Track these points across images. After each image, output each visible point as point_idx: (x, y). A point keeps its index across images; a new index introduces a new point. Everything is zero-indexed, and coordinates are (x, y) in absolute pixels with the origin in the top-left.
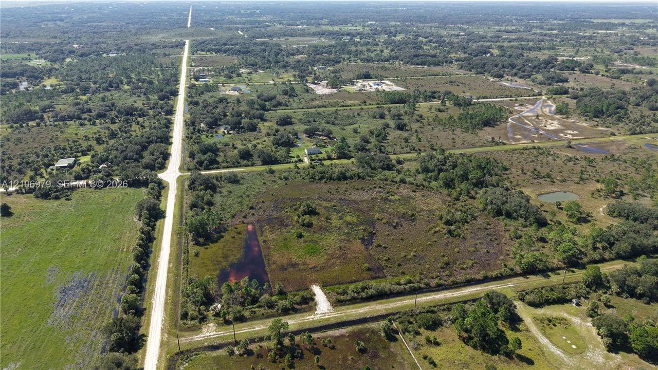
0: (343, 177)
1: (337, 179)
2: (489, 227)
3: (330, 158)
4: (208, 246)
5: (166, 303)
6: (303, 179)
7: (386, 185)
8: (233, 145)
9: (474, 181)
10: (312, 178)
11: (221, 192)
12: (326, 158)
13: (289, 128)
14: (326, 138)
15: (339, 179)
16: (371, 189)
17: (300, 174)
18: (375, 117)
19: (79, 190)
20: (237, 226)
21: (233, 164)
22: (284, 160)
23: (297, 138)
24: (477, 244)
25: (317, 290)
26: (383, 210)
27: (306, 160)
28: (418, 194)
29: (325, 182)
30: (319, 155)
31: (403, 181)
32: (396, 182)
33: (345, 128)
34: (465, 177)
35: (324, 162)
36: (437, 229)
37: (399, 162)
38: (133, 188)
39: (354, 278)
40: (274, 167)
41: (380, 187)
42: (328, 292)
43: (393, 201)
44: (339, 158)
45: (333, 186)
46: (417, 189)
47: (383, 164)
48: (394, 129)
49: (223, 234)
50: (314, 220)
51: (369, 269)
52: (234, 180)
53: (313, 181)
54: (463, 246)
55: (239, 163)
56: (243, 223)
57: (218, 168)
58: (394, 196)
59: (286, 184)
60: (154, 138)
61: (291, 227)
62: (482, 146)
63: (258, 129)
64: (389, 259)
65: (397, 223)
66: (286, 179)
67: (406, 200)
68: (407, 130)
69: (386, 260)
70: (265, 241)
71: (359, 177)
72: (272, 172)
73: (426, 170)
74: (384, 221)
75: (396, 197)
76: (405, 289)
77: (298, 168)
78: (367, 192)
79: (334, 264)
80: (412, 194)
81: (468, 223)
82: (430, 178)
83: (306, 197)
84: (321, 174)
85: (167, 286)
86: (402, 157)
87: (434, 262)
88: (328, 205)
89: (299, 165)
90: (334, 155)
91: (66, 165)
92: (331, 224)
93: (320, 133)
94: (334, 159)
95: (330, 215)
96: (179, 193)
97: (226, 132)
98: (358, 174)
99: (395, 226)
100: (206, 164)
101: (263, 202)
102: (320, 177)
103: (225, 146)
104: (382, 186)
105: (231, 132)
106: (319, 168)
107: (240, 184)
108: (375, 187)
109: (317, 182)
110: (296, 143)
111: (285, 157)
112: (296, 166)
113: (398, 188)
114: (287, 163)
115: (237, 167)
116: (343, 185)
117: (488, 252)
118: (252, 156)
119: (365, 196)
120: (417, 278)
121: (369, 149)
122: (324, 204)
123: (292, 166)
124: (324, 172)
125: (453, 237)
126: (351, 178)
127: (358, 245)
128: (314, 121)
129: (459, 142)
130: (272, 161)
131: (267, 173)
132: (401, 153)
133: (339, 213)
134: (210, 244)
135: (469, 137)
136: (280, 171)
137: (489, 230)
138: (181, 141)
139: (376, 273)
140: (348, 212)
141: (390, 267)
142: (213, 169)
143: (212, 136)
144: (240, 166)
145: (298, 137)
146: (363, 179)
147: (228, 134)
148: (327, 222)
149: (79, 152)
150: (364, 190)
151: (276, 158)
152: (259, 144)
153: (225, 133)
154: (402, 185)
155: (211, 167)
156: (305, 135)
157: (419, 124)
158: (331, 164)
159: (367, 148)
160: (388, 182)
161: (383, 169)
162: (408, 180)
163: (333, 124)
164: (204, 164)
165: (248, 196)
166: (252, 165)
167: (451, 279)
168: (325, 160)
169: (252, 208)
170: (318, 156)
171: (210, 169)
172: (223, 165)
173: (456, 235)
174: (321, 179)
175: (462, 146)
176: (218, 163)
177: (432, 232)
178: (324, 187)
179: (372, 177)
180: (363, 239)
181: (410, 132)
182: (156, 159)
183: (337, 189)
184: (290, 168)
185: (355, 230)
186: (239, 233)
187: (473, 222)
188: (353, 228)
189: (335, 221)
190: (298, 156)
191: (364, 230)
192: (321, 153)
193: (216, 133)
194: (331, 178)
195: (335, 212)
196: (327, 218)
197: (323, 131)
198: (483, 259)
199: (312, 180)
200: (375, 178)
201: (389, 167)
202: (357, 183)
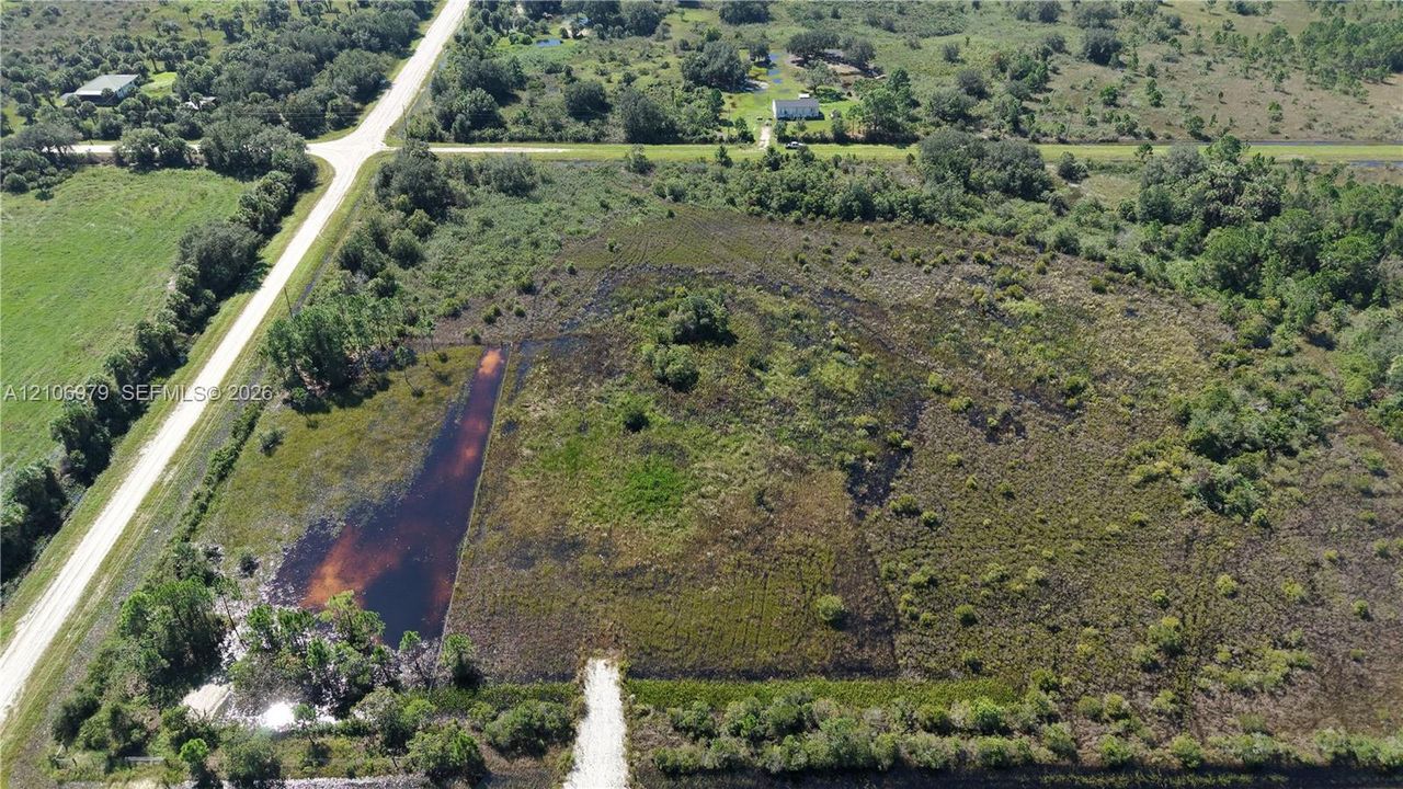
0: (862, 209)
1: (840, 212)
2: (1378, 485)
3: (842, 138)
4: (321, 416)
5: (58, 641)
6: (732, 201)
7: (1005, 252)
8: (569, 73)
9: (1341, 275)
10: (760, 202)
11: (460, 221)
12: (829, 134)
13: (751, 31)
14: (853, 69)
15: (847, 214)
16: (946, 262)
17: (725, 182)
18: (1024, 16)
19: (90, 170)
20: (450, 352)
21: (542, 130)
22: (694, 133)
23: (767, 64)
24: (1317, 565)
25: (602, 685)
26: (965, 352)
27: (766, 137)
28: (1110, 301)
29: (798, 222)
30: (808, 124)
31: (1067, 246)
32: (1042, 246)
33: (923, 42)
34: (1304, 258)
35: (816, 150)
36: (1160, 465)
37: (1070, 173)
38: (231, 180)
39: (764, 656)
40: (652, 153)
41: (981, 260)
42: (640, 707)
43: (1013, 321)
44: (872, 139)
45: (819, 236)
46: (1111, 279)
47: (1012, 176)
48: (1079, 58)
49: (392, 375)
50: (709, 364)
51: (839, 622)
52: (517, 184)
53: (759, 215)
54: (1257, 563)
55: (558, 127)
56: (477, 340)
57: (494, 140)
58: (1021, 298)
59: (671, 215)
60: (362, 35)
61: (623, 378)
62: (1378, 141)
63: (659, 30)
64: (932, 582)
65: (1006, 416)
66: (678, 196)
67: (1063, 321)
68: (1122, 65)
69: (917, 586)
70: (511, 426)
71: (917, 212)
72: (643, 168)
73: (1161, 213)
74: (958, 402)
75: (1030, 305)
76: (962, 756)
77: (728, 163)
78: (928, 272)
79: (711, 568)
80: (1090, 299)
81: (1291, 453)
82: (1170, 245)
83: (718, 268)
84: (791, 189)
85: (105, 566)
86: (1082, 154)
87: (1116, 626)
88: (777, 311)
89: (736, 153)
90: (856, 129)
91: (99, 93)
92: (761, 386)
93: (840, 53)
94: (855, 141)
95: (769, 349)
96: (345, 211)
97: (570, 33)
98: (916, 202)
99: (995, 429)
100: (462, 124)
101: (572, 272)
102: (783, 202)
103: (549, 72)
104: (987, 256)
105: (585, 32)
106: (791, 171)
107: (530, 199)
108: (962, 259)
109: (771, 219)
110: (755, 78)
111: (704, 122)
112: (723, 154)
113: (1042, 272)
114: (705, 141)
115: (551, 140)
116: (856, 238)
117: (1366, 616)
118: (607, 108)
119: (917, 289)
120: (1028, 711)
121: (980, 118)
122: (768, 303)
123: (710, 152)
124: (802, 187)
125: (1222, 512)
126: (890, 214)
127: (827, 494)
128: (836, 16)
129: (1294, 117)
130: (660, 130)
131: (628, 168)
132: (1082, 140)
133: (806, 346)
134: (334, 408)
135: (1333, 104)
136: (670, 167)
137: (1378, 502)
138: (440, 48)
139: (861, 646)
140: (839, 348)
141: (928, 625)
142: (482, 140)
143: (526, 42)
144: (561, 140)
145: (768, 62)
146: (930, 221)
147: (575, 37)
148: (750, 375)
149: (160, 59)
150: (919, 265)
151: (672, 123)
152: (644, 73)
153: (565, 36)
154: (1062, 259)
155: (477, 133)
156: (792, 57)
157: (1165, 48)
158: (837, 160)
159: (973, 112)
160: (1012, 244)
161: (1008, 191)
162: (1086, 241)
163: (890, 29)
164: (456, 125)
165: (536, 245)
166: (597, 140)
167: (1180, 741)
168: (825, 141)
169: (528, 289)
170: (802, 128)
171: (469, 141)
172: (514, 130)
173: (1235, 510)
174: (786, 208)
175: (1304, 134)
176: (500, 124)
177: (1135, 477)
178: (789, 236)
179: (962, 217)
180: (855, 472)
181: (1128, 72)
182: (332, 96)
183: (829, 252)
184: (703, 160)
185: (840, 425)
186: (443, 379)
187: (1313, 451)
188: (833, 415)
189: (780, 380)
190: (741, 123)
191: (872, 431)
192: (821, 117)
193: (545, 32)
194: (819, 210)
195: (791, 337)
196: (753, 362)
197: (847, 46)
198: (1340, 648)
199: (757, 208)
200: (972, 224)
201: (1029, 189)
202: (903, 236)
